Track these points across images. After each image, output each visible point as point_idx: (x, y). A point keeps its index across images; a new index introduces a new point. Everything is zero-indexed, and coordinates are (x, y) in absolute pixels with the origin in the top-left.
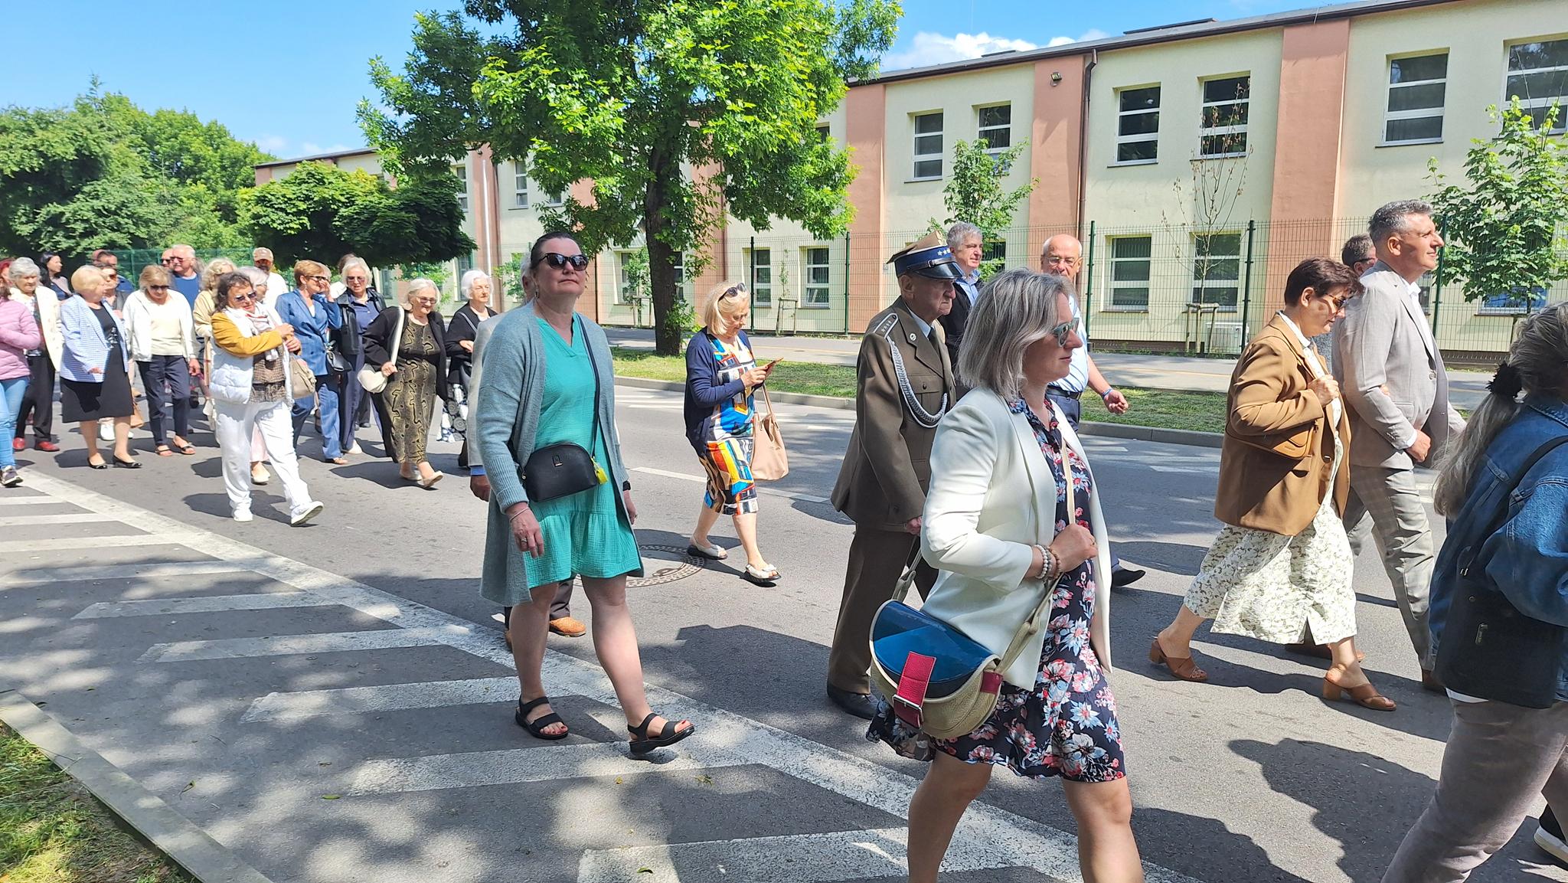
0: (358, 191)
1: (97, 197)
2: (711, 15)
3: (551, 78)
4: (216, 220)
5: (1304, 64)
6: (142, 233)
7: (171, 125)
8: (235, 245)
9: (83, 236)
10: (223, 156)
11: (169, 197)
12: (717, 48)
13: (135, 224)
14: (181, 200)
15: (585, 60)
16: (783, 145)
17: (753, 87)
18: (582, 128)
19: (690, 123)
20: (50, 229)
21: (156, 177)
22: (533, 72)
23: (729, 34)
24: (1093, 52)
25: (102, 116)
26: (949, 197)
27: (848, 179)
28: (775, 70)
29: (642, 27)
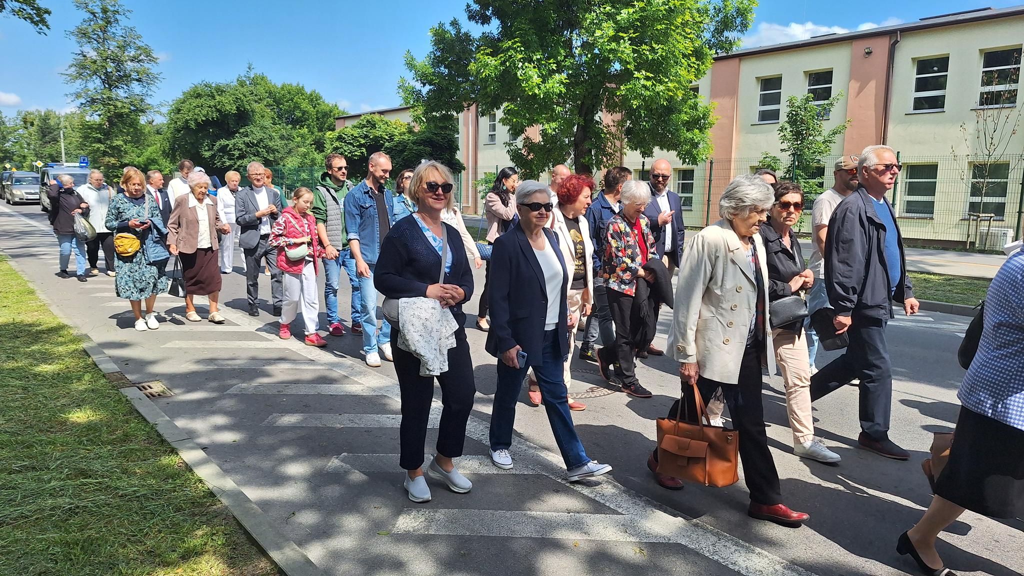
0: (396, 132)
1: (247, 136)
2: (627, 12)
3: (520, 60)
7: (289, 93)
9: (238, 158)
11: (286, 136)
12: (631, 36)
13: (267, 152)
15: (542, 46)
16: (670, 99)
17: (653, 59)
18: (537, 92)
19: (609, 86)
20: (221, 154)
21: (280, 124)
22: (509, 55)
23: (639, 24)
24: (897, 33)
25: (252, 88)
26: (783, 134)
27: (711, 125)
28: (669, 48)
29: (580, 23)
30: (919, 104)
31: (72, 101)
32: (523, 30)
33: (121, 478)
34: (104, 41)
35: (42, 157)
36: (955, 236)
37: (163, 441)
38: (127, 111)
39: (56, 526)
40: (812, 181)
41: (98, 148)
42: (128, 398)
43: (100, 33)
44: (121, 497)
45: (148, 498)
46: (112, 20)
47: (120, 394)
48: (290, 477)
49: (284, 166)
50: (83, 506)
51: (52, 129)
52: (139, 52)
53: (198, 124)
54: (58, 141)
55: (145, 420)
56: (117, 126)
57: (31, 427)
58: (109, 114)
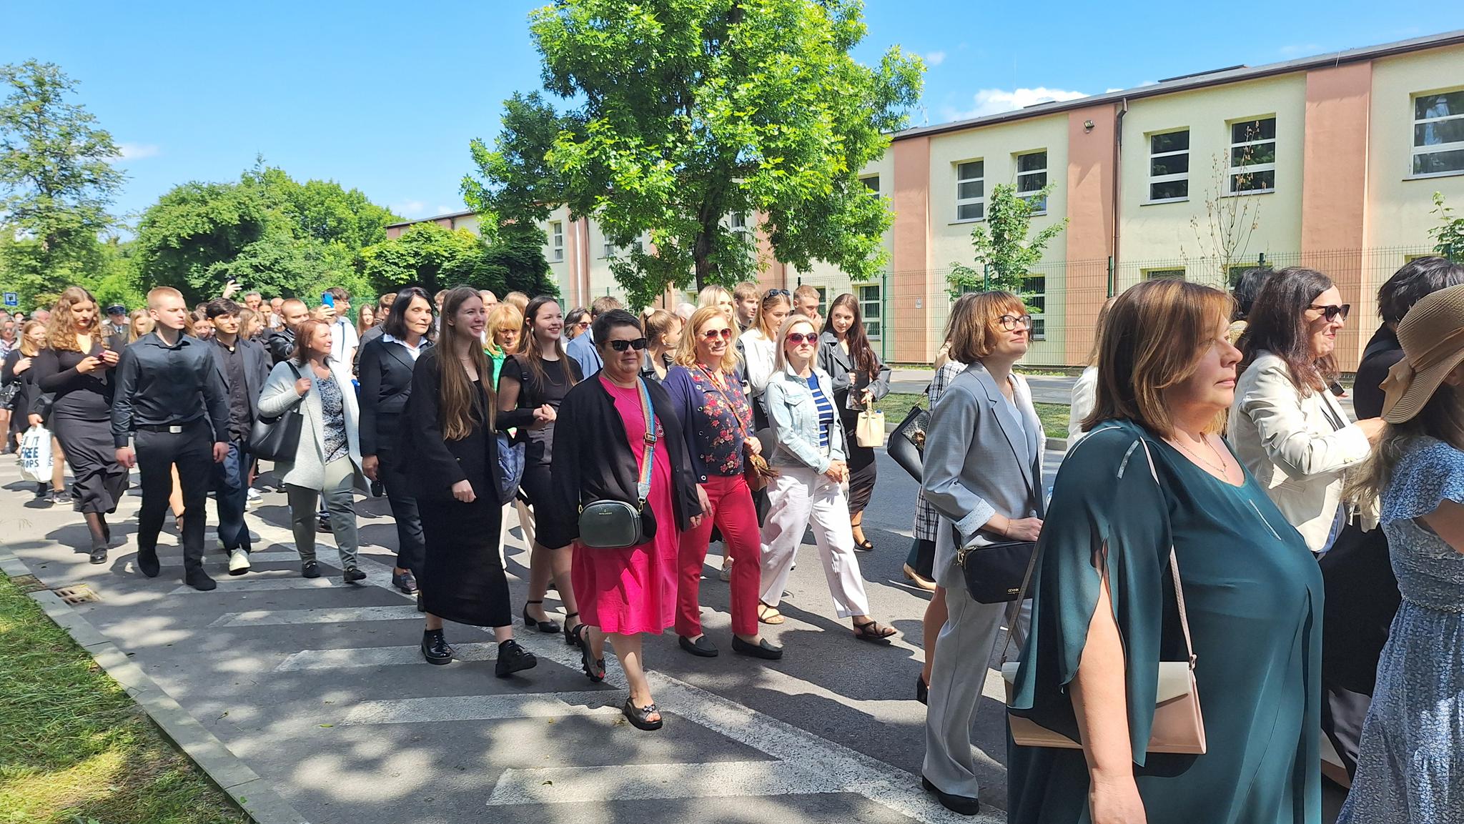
0: (460, 247)
1: (255, 256)
2: (745, 88)
3: (612, 146)
4: (353, 273)
5: (1327, 105)
6: (291, 285)
7: (318, 194)
8: (367, 294)
10: (361, 218)
11: (314, 255)
13: (285, 278)
14: (324, 257)
15: (642, 129)
21: (305, 237)
24: (1123, 101)
25: (263, 187)
26: (978, 239)
27: (885, 226)
30: (1159, 191)
32: (617, 108)
34: (39, 126)
38: (76, 225)
41: (32, 281)
42: (38, 603)
43: (33, 116)
46: (51, 96)
47: (27, 599)
52: (92, 140)
53: (182, 241)
56: (63, 249)
58: (48, 231)
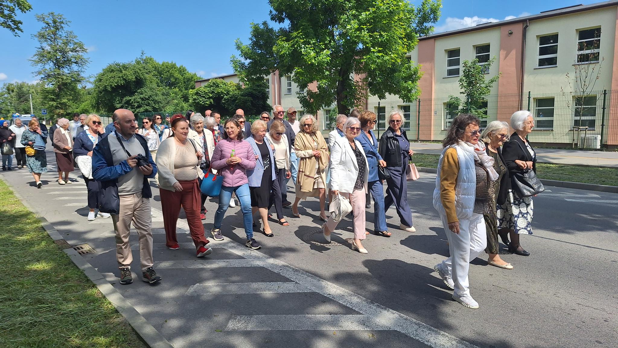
0: (231, 89)
1: (142, 94)
2: (365, 14)
3: (303, 43)
4: (182, 101)
6: (157, 106)
7: (167, 67)
9: (137, 108)
10: (184, 78)
11: (166, 93)
12: (368, 27)
13: (154, 103)
14: (170, 94)
15: (315, 35)
16: (393, 64)
17: (382, 41)
18: (314, 62)
19: (356, 58)
20: (127, 105)
21: (162, 86)
22: (296, 41)
23: (372, 21)
24: (527, 21)
25: (144, 65)
26: (462, 83)
27: (419, 78)
28: (391, 34)
29: (338, 21)
30: (542, 63)
31: (36, 76)
32: (305, 26)
33: (62, 303)
34: (54, 40)
35: (19, 111)
36: (566, 140)
37: (88, 280)
38: (69, 81)
39: (23, 334)
40: (479, 111)
41: (53, 104)
42: (68, 255)
43: (52, 35)
44: (62, 314)
45: (78, 315)
46: (59, 27)
47: (63, 253)
48: (164, 299)
49: (165, 111)
50: (39, 321)
51: (25, 94)
52: (76, 46)
53: (112, 88)
54: (28, 101)
55: (78, 268)
56: (64, 91)
57: (9, 274)
58: (59, 84)
